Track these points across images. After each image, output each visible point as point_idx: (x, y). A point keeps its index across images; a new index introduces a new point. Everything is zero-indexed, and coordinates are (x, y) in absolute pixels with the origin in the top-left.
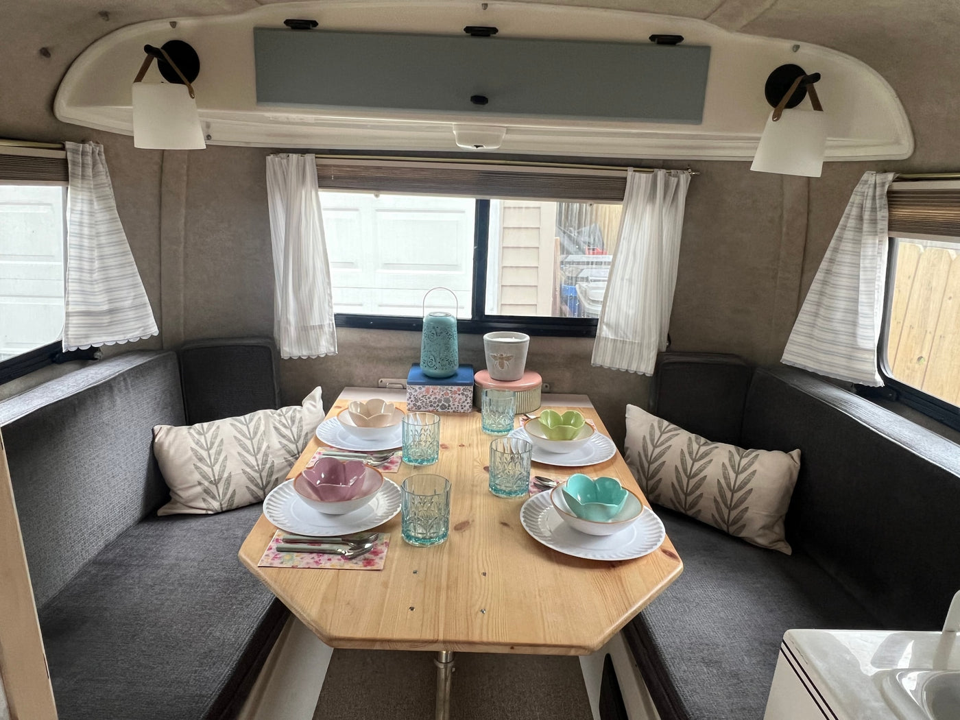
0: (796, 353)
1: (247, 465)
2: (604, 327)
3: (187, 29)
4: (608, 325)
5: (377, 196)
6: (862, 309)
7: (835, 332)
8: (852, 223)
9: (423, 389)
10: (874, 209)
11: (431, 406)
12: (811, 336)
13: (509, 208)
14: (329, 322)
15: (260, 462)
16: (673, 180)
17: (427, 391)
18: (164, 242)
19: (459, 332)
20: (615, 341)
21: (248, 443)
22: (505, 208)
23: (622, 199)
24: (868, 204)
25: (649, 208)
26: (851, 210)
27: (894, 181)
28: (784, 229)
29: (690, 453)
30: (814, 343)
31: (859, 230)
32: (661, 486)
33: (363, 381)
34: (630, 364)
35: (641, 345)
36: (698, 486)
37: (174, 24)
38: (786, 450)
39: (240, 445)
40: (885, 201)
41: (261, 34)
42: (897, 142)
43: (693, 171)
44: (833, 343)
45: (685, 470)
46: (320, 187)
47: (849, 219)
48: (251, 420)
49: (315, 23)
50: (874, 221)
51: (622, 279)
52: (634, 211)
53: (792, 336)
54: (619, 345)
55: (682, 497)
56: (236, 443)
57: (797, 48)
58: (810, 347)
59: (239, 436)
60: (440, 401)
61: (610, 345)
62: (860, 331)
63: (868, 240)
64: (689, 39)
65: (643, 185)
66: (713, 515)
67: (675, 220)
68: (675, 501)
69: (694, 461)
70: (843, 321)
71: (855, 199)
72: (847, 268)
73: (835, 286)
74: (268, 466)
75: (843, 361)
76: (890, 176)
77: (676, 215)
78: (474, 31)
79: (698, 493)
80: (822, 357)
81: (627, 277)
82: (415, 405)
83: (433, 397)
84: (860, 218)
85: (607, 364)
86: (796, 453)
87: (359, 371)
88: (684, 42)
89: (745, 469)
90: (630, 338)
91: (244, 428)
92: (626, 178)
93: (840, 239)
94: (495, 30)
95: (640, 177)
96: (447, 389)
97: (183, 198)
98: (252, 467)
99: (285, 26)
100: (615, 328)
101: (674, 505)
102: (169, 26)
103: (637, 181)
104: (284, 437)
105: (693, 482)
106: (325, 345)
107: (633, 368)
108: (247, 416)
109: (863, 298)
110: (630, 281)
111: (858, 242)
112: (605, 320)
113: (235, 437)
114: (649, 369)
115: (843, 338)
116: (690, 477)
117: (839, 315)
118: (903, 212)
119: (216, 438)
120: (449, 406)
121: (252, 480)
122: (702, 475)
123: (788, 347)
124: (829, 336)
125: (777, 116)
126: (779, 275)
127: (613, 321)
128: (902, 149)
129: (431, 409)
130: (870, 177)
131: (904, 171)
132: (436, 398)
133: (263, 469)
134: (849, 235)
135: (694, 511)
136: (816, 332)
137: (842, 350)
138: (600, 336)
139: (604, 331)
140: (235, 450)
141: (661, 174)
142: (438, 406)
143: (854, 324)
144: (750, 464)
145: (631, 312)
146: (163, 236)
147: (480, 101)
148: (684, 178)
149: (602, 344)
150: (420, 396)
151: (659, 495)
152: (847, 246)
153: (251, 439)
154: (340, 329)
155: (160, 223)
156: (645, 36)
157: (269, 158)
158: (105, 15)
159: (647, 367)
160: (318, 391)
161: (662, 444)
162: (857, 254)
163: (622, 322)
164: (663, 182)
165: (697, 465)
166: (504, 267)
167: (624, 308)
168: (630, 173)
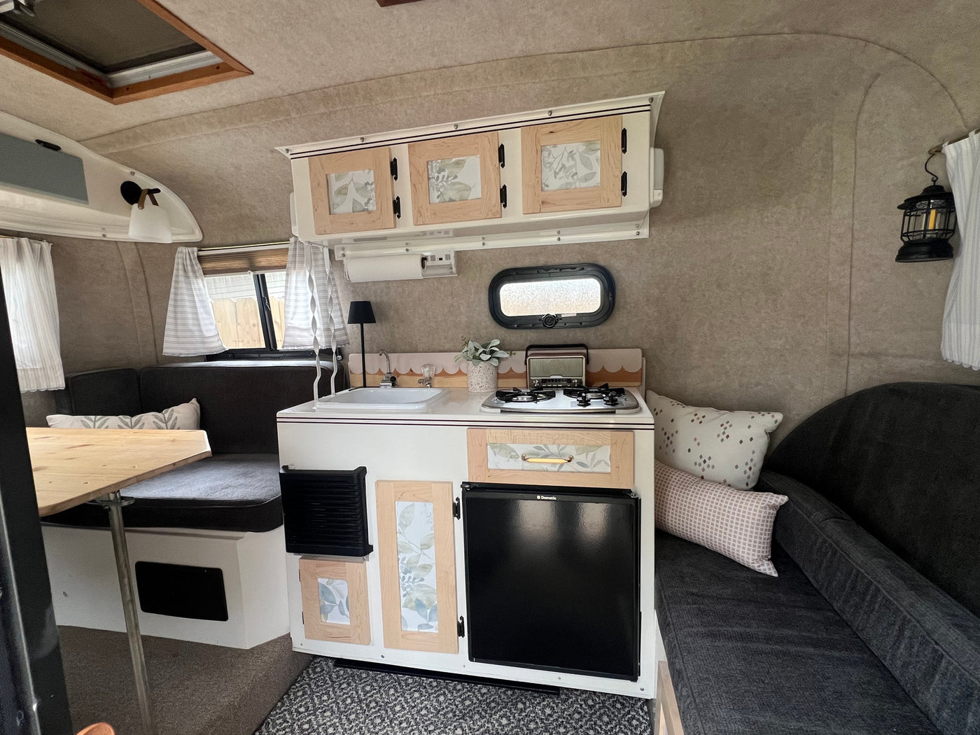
0: (172, 347)
7: (191, 331)
8: (181, 273)
10: (192, 265)
16: (37, 246)
24: (188, 263)
27: (198, 251)
28: (130, 282)
30: (181, 340)
31: (187, 277)
40: (197, 261)
42: (193, 233)
44: (192, 337)
47: (178, 271)
50: (194, 272)
58: (178, 343)
62: (203, 328)
63: (194, 281)
64: (64, 149)
70: (194, 325)
72: (186, 297)
76: (196, 249)
80: (188, 346)
84: (185, 270)
88: (61, 151)
89: (169, 419)
93: (177, 282)
111: (188, 282)
114: (61, 383)
115: (197, 333)
117: (190, 322)
118: (208, 265)
123: (165, 346)
124: (189, 334)
125: (142, 207)
126: (135, 310)
128: (197, 236)
130: (184, 250)
131: (200, 246)
134: (182, 279)
136: (180, 334)
141: (24, 240)
143: (200, 325)
144: (171, 415)
148: (46, 246)
152: (183, 285)
156: (33, 139)
162: (190, 289)
164: (27, 246)
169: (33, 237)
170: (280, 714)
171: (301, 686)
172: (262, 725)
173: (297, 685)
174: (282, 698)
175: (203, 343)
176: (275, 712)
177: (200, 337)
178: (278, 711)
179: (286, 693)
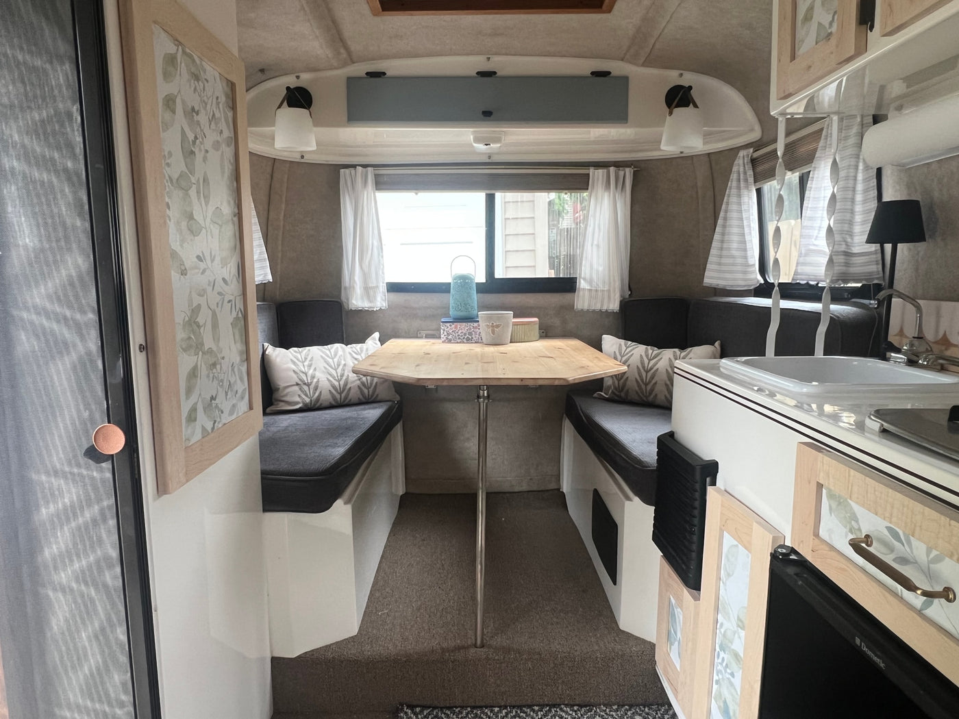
0: (713, 277)
1: (331, 375)
2: (582, 281)
3: (305, 79)
4: (584, 279)
5: (416, 194)
6: (747, 238)
7: (733, 257)
8: (734, 184)
9: (453, 326)
10: (745, 173)
11: (459, 338)
12: (720, 264)
13: (509, 202)
14: (383, 288)
15: (339, 375)
16: (621, 173)
17: (456, 327)
18: (270, 228)
19: (478, 292)
20: (590, 290)
21: (330, 361)
22: (505, 202)
23: (587, 189)
24: (742, 169)
25: (606, 194)
26: (734, 176)
27: (754, 152)
29: (647, 356)
30: (724, 268)
31: (739, 188)
32: (628, 383)
33: (406, 332)
34: (602, 305)
35: (609, 291)
36: (652, 377)
37: (298, 77)
38: (713, 344)
39: (325, 362)
40: (750, 165)
41: (351, 81)
42: (753, 130)
43: (634, 167)
44: (733, 265)
45: (644, 367)
46: (376, 189)
47: (733, 183)
48: (332, 348)
49: (384, 74)
50: (746, 180)
51: (592, 245)
52: (596, 199)
53: (709, 266)
54: (593, 293)
55: (643, 387)
56: (322, 361)
57: (681, 75)
58: (720, 271)
59: (324, 356)
60: (465, 334)
61: (587, 293)
63: (744, 192)
64: (614, 73)
65: (601, 177)
66: (665, 396)
67: (625, 201)
68: (639, 392)
69: (650, 360)
70: (738, 249)
71: (735, 169)
72: (735, 214)
73: (730, 226)
74: (344, 378)
75: (740, 276)
76: (751, 150)
77: (625, 198)
78: (482, 74)
79: (654, 381)
80: (728, 276)
81: (595, 243)
82: (447, 338)
83: (460, 331)
84: (739, 180)
85: (586, 307)
86: (717, 344)
87: (404, 325)
88: (611, 75)
90: (601, 287)
91: (328, 352)
92: (589, 174)
93: (729, 196)
94: (495, 73)
95: (598, 172)
96: (470, 325)
97: (284, 199)
98: (334, 377)
99: (366, 76)
100: (590, 282)
101: (639, 395)
102: (295, 78)
103: (597, 175)
104: (356, 359)
105: (650, 374)
106: (380, 301)
107: (605, 308)
108: (329, 346)
109: (746, 230)
110: (598, 246)
111: (739, 196)
112: (582, 276)
113: (322, 356)
114: (616, 305)
115: (739, 261)
116: (647, 372)
118: (759, 169)
119: (308, 355)
120: (472, 338)
121: (334, 387)
122: (655, 369)
123: (707, 274)
124: (730, 261)
125: (671, 113)
126: (701, 233)
127: (588, 276)
128: (757, 134)
129: (459, 341)
130: (742, 153)
132: (462, 333)
133: (341, 379)
134: (734, 192)
135: (652, 396)
136: (722, 260)
137: (739, 268)
138: (579, 288)
139: (582, 284)
140: (322, 364)
141: (612, 169)
142: (464, 338)
143: (745, 250)
144: (687, 355)
145: (601, 269)
146: (270, 223)
147: (487, 114)
148: (629, 172)
149: (581, 293)
150: (451, 331)
151: (628, 391)
152: (733, 199)
153: (333, 359)
154: (390, 294)
155: (268, 214)
156: (588, 73)
157: (342, 171)
158: (262, 71)
159: (614, 306)
160: (376, 335)
161: (627, 354)
162: (739, 204)
163: (594, 276)
164: (614, 175)
165: (652, 363)
166: (508, 251)
167: (595, 266)
168: (591, 171)
169: (618, 165)
170: (606, 714)
171: (648, 714)
172: (586, 706)
173: (647, 710)
174: (623, 706)
175: (745, 273)
176: (604, 708)
177: (742, 265)
178: (608, 710)
179: (631, 706)
